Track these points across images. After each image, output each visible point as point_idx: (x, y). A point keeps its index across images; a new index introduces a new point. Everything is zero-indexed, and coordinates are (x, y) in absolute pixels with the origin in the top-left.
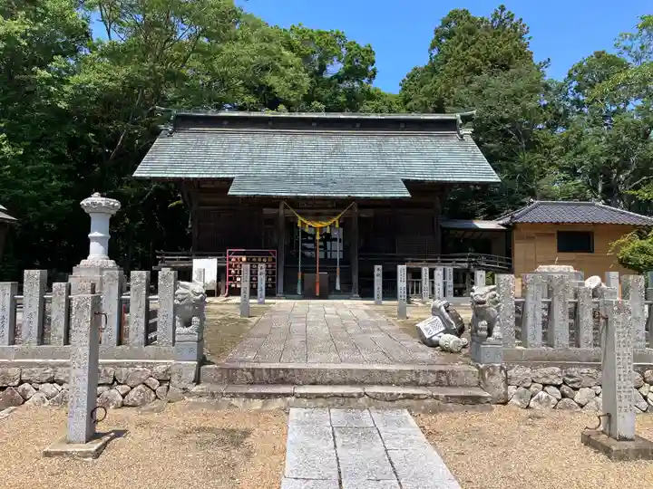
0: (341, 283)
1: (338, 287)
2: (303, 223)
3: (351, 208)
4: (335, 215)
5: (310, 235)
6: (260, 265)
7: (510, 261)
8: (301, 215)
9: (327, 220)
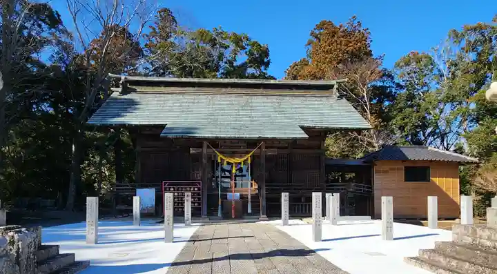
0: (252, 207)
1: (249, 211)
2: (222, 159)
3: (260, 148)
4: (248, 153)
5: (228, 171)
6: (186, 194)
7: (371, 188)
8: (221, 153)
9: (241, 157)
